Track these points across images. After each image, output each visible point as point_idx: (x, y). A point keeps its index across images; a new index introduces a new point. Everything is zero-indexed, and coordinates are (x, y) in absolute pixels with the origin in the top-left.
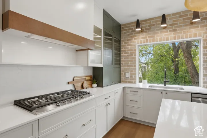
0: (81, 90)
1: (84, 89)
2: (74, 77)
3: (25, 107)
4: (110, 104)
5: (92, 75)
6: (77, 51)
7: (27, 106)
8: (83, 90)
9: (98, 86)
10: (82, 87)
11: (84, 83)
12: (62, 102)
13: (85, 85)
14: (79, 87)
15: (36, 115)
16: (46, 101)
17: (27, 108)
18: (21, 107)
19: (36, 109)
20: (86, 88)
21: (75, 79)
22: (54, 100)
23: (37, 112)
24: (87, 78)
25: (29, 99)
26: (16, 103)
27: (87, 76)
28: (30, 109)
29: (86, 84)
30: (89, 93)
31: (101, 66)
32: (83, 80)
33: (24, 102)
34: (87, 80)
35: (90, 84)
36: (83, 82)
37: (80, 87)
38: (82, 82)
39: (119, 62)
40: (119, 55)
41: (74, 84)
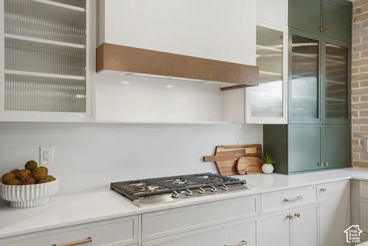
0: (232, 177)
1: (239, 175)
2: (217, 147)
3: (125, 194)
4: (299, 216)
5: (262, 143)
6: (223, 89)
7: (128, 193)
8: (236, 177)
9: (275, 171)
10: (235, 170)
11: (239, 161)
12: (183, 193)
13: (241, 166)
14: (226, 169)
15: (139, 207)
16: (157, 187)
17: (128, 195)
18: (119, 193)
19: (139, 198)
20: (243, 173)
21: (218, 150)
22: (170, 188)
23: (140, 202)
24: (248, 151)
25: (132, 182)
26: (113, 187)
27: (247, 147)
28: (131, 197)
29: (243, 165)
30: (242, 183)
31: (282, 121)
32: (238, 155)
33: (124, 187)
34: (248, 155)
35: (255, 164)
36: (238, 159)
37: (230, 169)
38: (236, 159)
39: (345, 111)
40: (345, 90)
41: (215, 163)
